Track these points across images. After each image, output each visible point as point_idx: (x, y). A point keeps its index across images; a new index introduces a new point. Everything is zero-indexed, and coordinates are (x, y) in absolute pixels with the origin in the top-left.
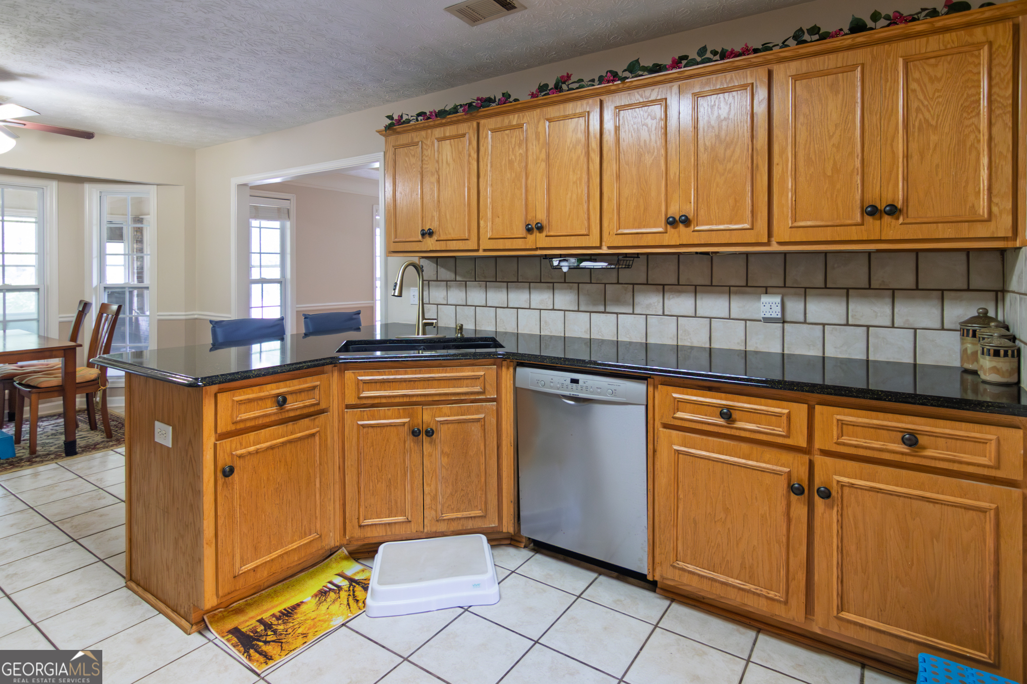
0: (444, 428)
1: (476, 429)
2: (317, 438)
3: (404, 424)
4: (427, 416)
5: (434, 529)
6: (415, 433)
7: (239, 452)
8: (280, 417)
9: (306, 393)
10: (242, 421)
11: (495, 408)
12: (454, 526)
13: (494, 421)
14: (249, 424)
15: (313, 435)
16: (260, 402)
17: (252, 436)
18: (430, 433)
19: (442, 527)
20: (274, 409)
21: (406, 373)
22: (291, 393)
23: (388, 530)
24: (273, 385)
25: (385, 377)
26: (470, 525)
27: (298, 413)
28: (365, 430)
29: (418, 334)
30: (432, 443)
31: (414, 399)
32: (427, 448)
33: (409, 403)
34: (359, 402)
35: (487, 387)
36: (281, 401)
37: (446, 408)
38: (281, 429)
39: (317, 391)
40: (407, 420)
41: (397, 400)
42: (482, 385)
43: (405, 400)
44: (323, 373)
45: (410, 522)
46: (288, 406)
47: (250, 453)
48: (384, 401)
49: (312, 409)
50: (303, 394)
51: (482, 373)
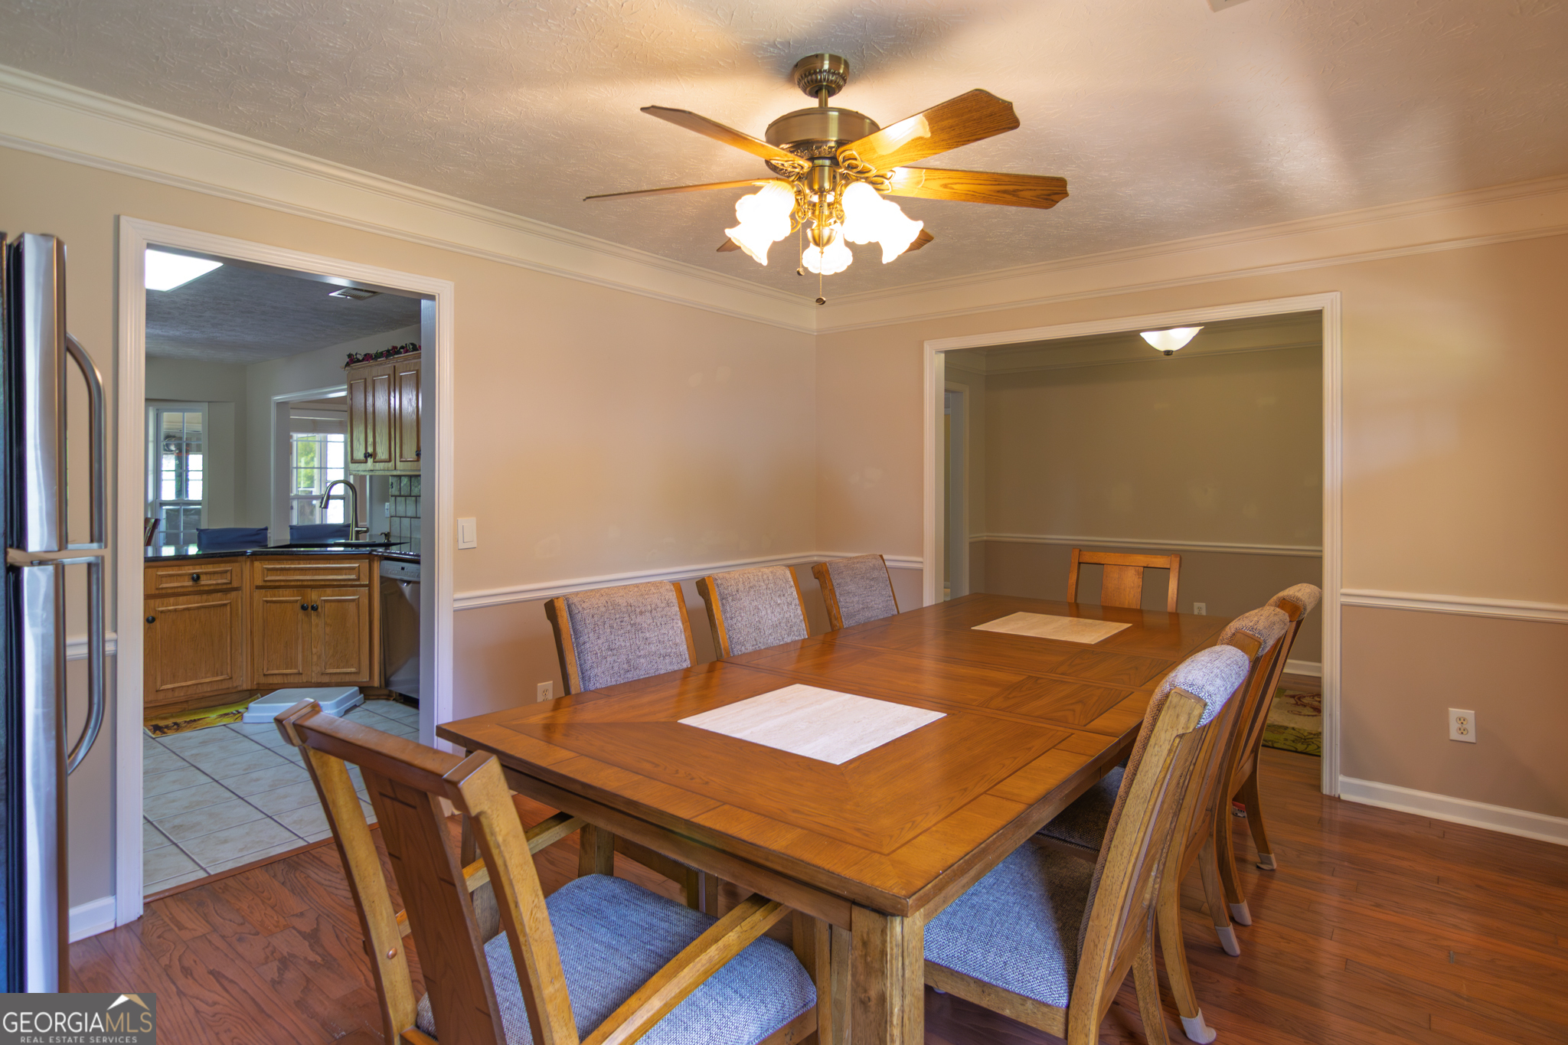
0: (327, 605)
1: (352, 607)
2: (228, 607)
3: (297, 601)
4: (314, 596)
5: (319, 681)
6: (304, 608)
7: (160, 609)
8: (196, 589)
9: (219, 575)
10: (162, 588)
11: (367, 592)
12: (335, 679)
13: (366, 601)
14: (170, 591)
15: (225, 605)
16: (179, 578)
17: (172, 600)
18: (315, 608)
19: (326, 679)
20: (190, 583)
21: (299, 564)
22: (206, 573)
23: (285, 679)
24: (191, 567)
25: (283, 566)
26: (347, 679)
27: (212, 587)
28: (268, 604)
29: (352, 540)
30: (318, 615)
31: (306, 583)
32: (314, 617)
33: (302, 587)
34: (264, 584)
35: (362, 576)
36: (196, 578)
37: (329, 591)
38: (197, 598)
39: (229, 574)
40: (300, 598)
41: (292, 583)
42: (357, 574)
43: (299, 583)
44: (236, 562)
45: (301, 674)
46: (203, 583)
47: (169, 611)
48: (282, 584)
49: (225, 587)
50: (216, 575)
51: (357, 565)
